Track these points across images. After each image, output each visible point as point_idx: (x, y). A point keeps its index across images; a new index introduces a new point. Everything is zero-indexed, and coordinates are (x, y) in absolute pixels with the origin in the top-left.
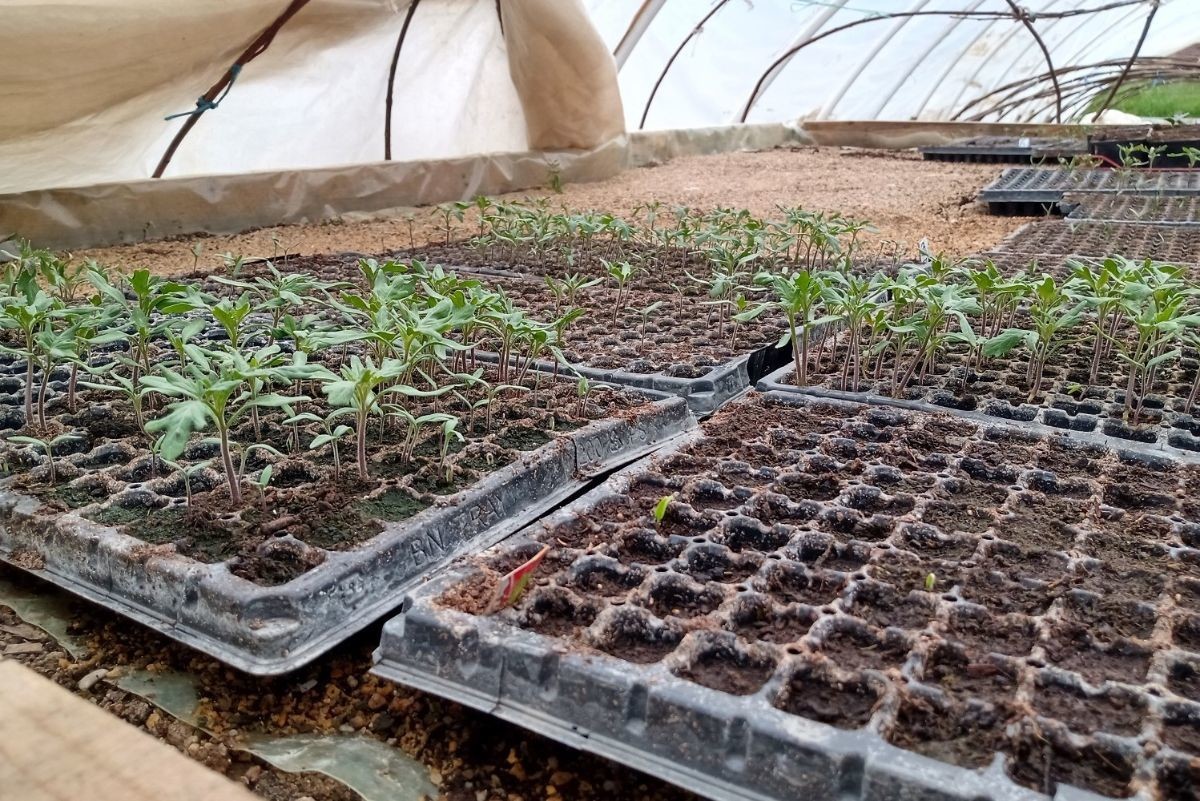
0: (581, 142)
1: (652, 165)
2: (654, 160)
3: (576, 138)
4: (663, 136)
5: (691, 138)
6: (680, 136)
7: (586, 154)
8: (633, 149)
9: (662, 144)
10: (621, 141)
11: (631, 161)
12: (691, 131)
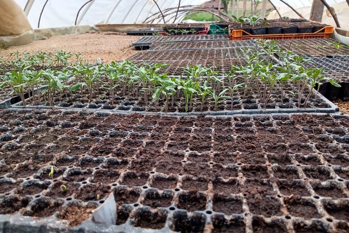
0: (14, 33)
1: (44, 39)
2: (45, 37)
3: (11, 31)
4: (47, 30)
5: (57, 30)
6: (53, 30)
7: (17, 37)
8: (36, 34)
9: (47, 32)
10: (31, 32)
11: (36, 38)
12: (57, 28)
